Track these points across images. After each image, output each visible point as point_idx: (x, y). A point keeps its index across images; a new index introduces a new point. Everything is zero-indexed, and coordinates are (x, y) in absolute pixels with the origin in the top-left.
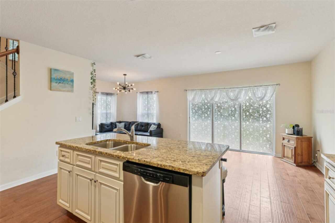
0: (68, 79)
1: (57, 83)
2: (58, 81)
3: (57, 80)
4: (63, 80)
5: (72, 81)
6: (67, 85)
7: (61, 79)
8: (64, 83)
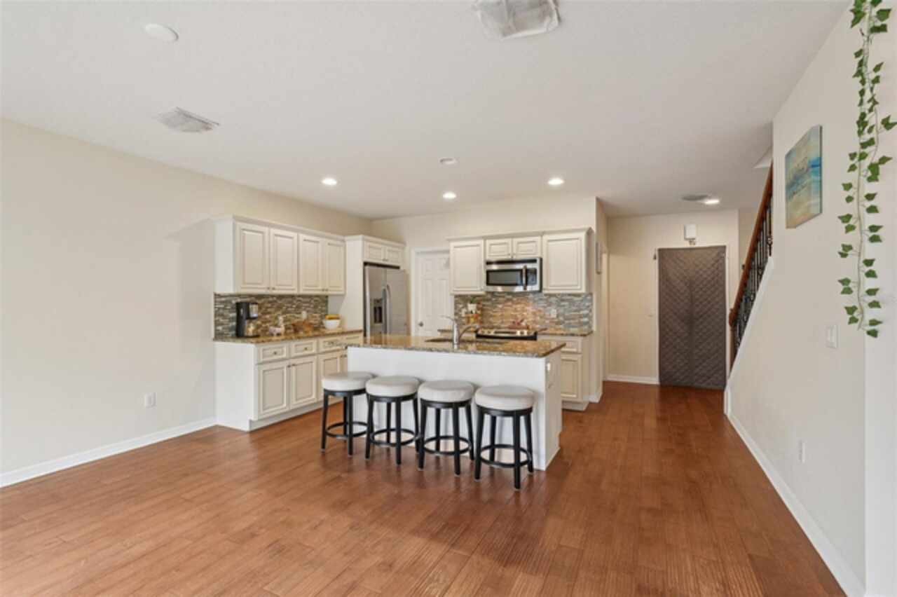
2: (792, 191)
3: (790, 186)
4: (797, 180)
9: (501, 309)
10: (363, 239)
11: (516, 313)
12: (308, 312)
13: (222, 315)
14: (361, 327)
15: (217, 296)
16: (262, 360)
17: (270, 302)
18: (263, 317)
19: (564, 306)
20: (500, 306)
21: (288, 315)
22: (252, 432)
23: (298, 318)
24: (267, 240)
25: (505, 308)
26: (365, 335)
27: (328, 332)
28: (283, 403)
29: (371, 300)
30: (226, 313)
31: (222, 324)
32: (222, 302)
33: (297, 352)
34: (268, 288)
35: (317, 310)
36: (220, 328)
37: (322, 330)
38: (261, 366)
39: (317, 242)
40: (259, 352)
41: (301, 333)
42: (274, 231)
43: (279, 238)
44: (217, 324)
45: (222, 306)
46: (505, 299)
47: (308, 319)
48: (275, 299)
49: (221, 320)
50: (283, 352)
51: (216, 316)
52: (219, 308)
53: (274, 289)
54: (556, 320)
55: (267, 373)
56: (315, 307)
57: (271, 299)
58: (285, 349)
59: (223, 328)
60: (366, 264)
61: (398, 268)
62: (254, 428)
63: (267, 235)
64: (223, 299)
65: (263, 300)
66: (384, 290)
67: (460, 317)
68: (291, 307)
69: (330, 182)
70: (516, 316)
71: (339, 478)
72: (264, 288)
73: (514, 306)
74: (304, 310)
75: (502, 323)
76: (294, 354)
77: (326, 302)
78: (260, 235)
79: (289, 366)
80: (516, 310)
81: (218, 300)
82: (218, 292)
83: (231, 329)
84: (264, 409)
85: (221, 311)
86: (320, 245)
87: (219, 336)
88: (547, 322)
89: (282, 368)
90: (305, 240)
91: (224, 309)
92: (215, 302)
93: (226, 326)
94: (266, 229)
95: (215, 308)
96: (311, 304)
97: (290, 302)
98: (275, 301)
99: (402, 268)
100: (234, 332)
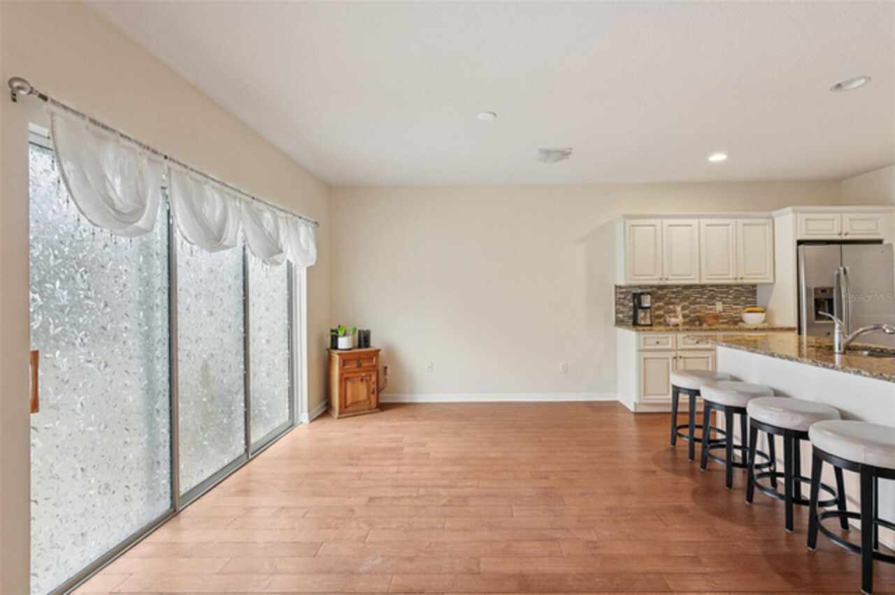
10: (795, 212)
12: (724, 303)
13: (623, 305)
14: (794, 324)
15: (617, 287)
16: (642, 347)
17: (673, 293)
18: (666, 307)
21: (697, 306)
22: (636, 414)
23: (711, 309)
24: (659, 233)
26: (800, 333)
27: (747, 327)
28: (668, 394)
29: (808, 290)
30: (626, 302)
31: (622, 312)
32: (622, 293)
33: (684, 344)
34: (661, 279)
35: (738, 301)
36: (620, 316)
37: (741, 324)
38: (642, 353)
39: (728, 225)
40: (639, 339)
41: (705, 326)
42: (667, 222)
43: (672, 228)
44: (617, 312)
45: (623, 296)
47: (724, 311)
48: (680, 289)
49: (622, 309)
50: (667, 343)
51: (616, 304)
52: (620, 298)
53: (667, 279)
55: (646, 361)
56: (736, 298)
57: (675, 290)
58: (670, 339)
59: (624, 316)
60: (800, 243)
61: (880, 242)
62: (639, 410)
63: (659, 228)
64: (624, 290)
65: (665, 291)
66: (839, 275)
68: (701, 298)
69: (718, 158)
71: (654, 472)
72: (656, 279)
74: (719, 301)
76: (681, 346)
77: (755, 292)
78: (652, 228)
79: (675, 358)
81: (619, 290)
82: (618, 284)
83: (630, 317)
84: (645, 395)
85: (622, 301)
86: (730, 227)
87: (619, 322)
89: (668, 358)
90: (708, 225)
91: (624, 298)
92: (616, 293)
93: (626, 315)
94: (657, 222)
95: (616, 298)
96: (730, 294)
97: (699, 293)
98: (681, 292)
99: (885, 242)
100: (631, 321)
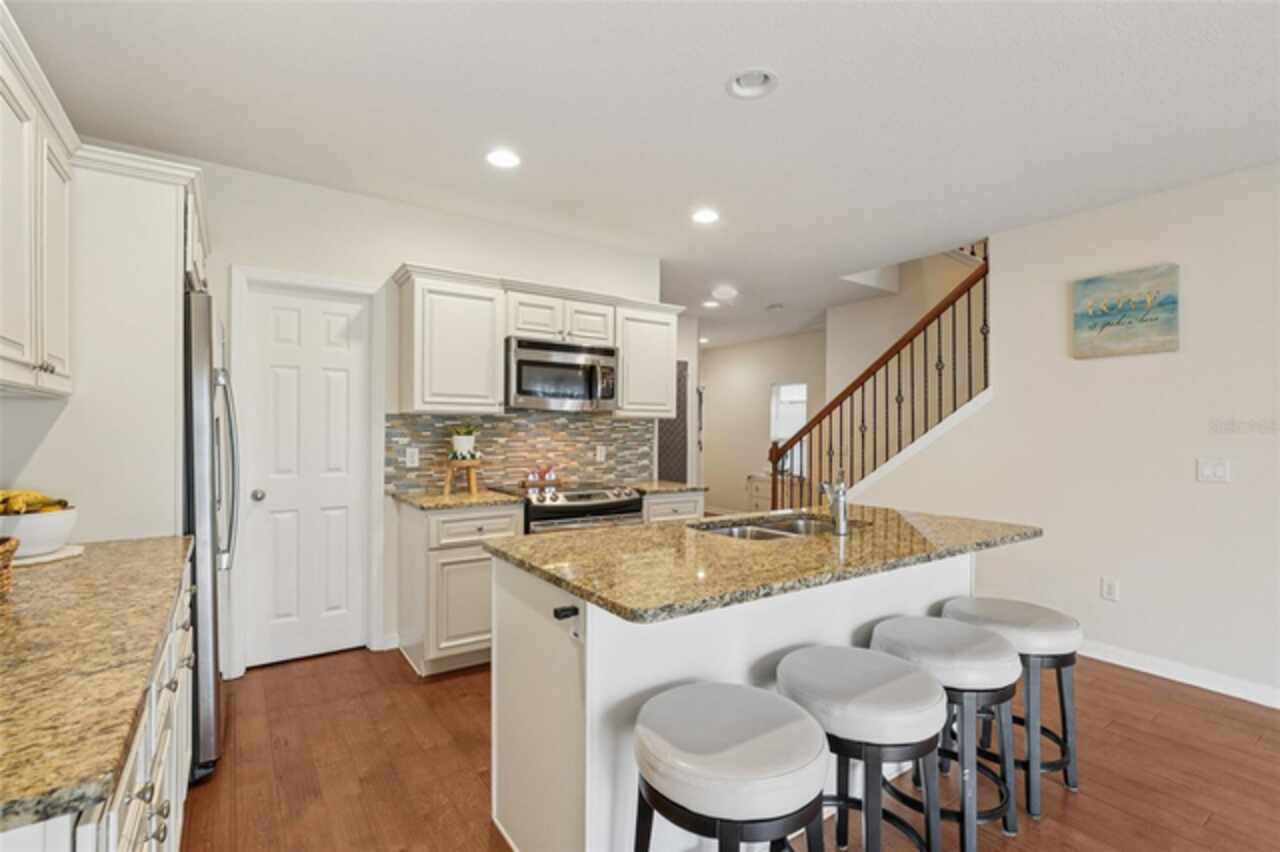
0: (1144, 302)
1: (1092, 328)
2: (1101, 321)
3: (1095, 315)
4: (1120, 311)
5: (1170, 303)
6: (1139, 327)
7: (1112, 308)
8: (1126, 320)
9: (503, 446)
11: (535, 455)
19: (616, 440)
20: (502, 440)
25: (511, 444)
46: (511, 426)
54: (604, 466)
67: (404, 469)
70: (534, 460)
73: (531, 441)
75: (506, 476)
80: (534, 449)
88: (590, 469)
